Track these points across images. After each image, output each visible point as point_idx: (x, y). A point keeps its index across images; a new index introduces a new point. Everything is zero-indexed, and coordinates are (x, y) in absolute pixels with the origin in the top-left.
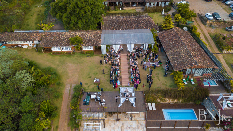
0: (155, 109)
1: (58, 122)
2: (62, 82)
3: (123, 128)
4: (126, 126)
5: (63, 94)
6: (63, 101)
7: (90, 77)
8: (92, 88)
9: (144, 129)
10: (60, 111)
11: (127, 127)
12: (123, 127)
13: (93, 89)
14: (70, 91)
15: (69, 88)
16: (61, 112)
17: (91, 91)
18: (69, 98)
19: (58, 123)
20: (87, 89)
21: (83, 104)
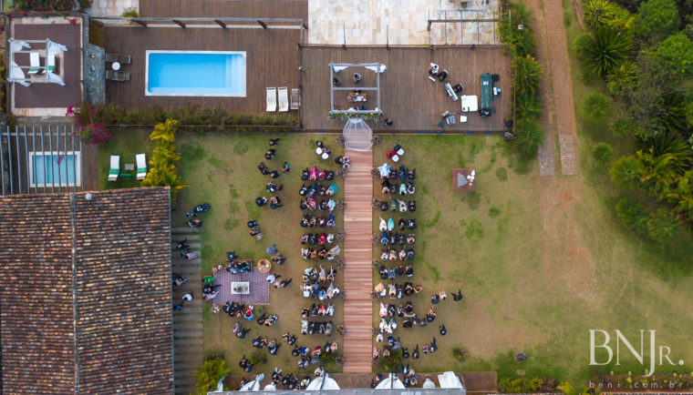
0: (271, 93)
1: (568, 38)
2: (595, 187)
3: (375, 28)
4: (365, 32)
5: (578, 133)
6: (573, 105)
7: (494, 212)
8: (481, 154)
9: (314, 22)
10: (572, 73)
11: (362, 31)
12: (374, 30)
13: (474, 147)
14: (558, 146)
15: (563, 157)
16: (569, 69)
17: (482, 138)
18: (555, 117)
19: (568, 34)
20: (497, 150)
21: (502, 80)
